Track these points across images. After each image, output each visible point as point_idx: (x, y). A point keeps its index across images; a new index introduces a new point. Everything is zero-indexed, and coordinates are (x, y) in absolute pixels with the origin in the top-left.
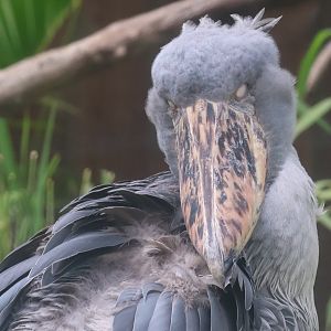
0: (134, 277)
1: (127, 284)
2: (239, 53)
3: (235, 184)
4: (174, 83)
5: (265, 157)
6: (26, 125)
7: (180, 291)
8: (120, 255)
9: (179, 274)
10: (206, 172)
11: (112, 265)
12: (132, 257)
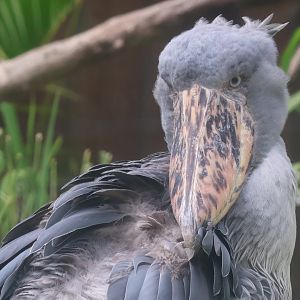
0: (127, 249)
1: (121, 255)
2: (236, 46)
3: (217, 163)
4: (174, 68)
5: (251, 143)
6: (32, 110)
7: (168, 262)
8: (115, 229)
9: (167, 247)
10: (192, 150)
11: (108, 238)
12: (126, 231)
